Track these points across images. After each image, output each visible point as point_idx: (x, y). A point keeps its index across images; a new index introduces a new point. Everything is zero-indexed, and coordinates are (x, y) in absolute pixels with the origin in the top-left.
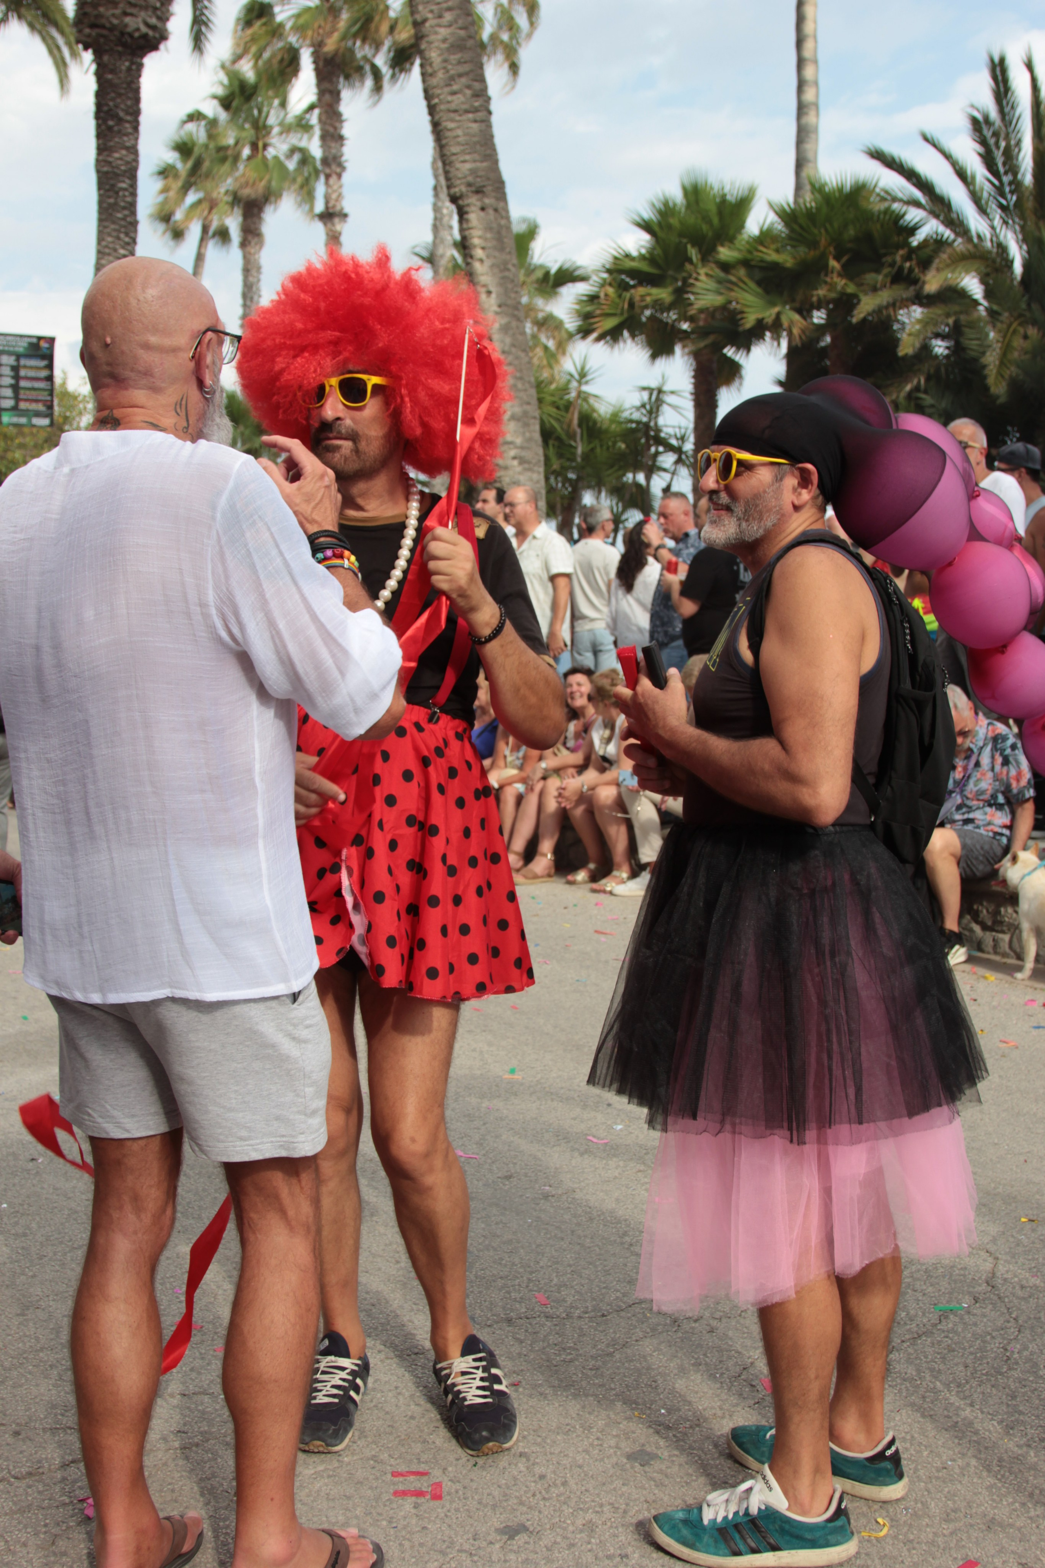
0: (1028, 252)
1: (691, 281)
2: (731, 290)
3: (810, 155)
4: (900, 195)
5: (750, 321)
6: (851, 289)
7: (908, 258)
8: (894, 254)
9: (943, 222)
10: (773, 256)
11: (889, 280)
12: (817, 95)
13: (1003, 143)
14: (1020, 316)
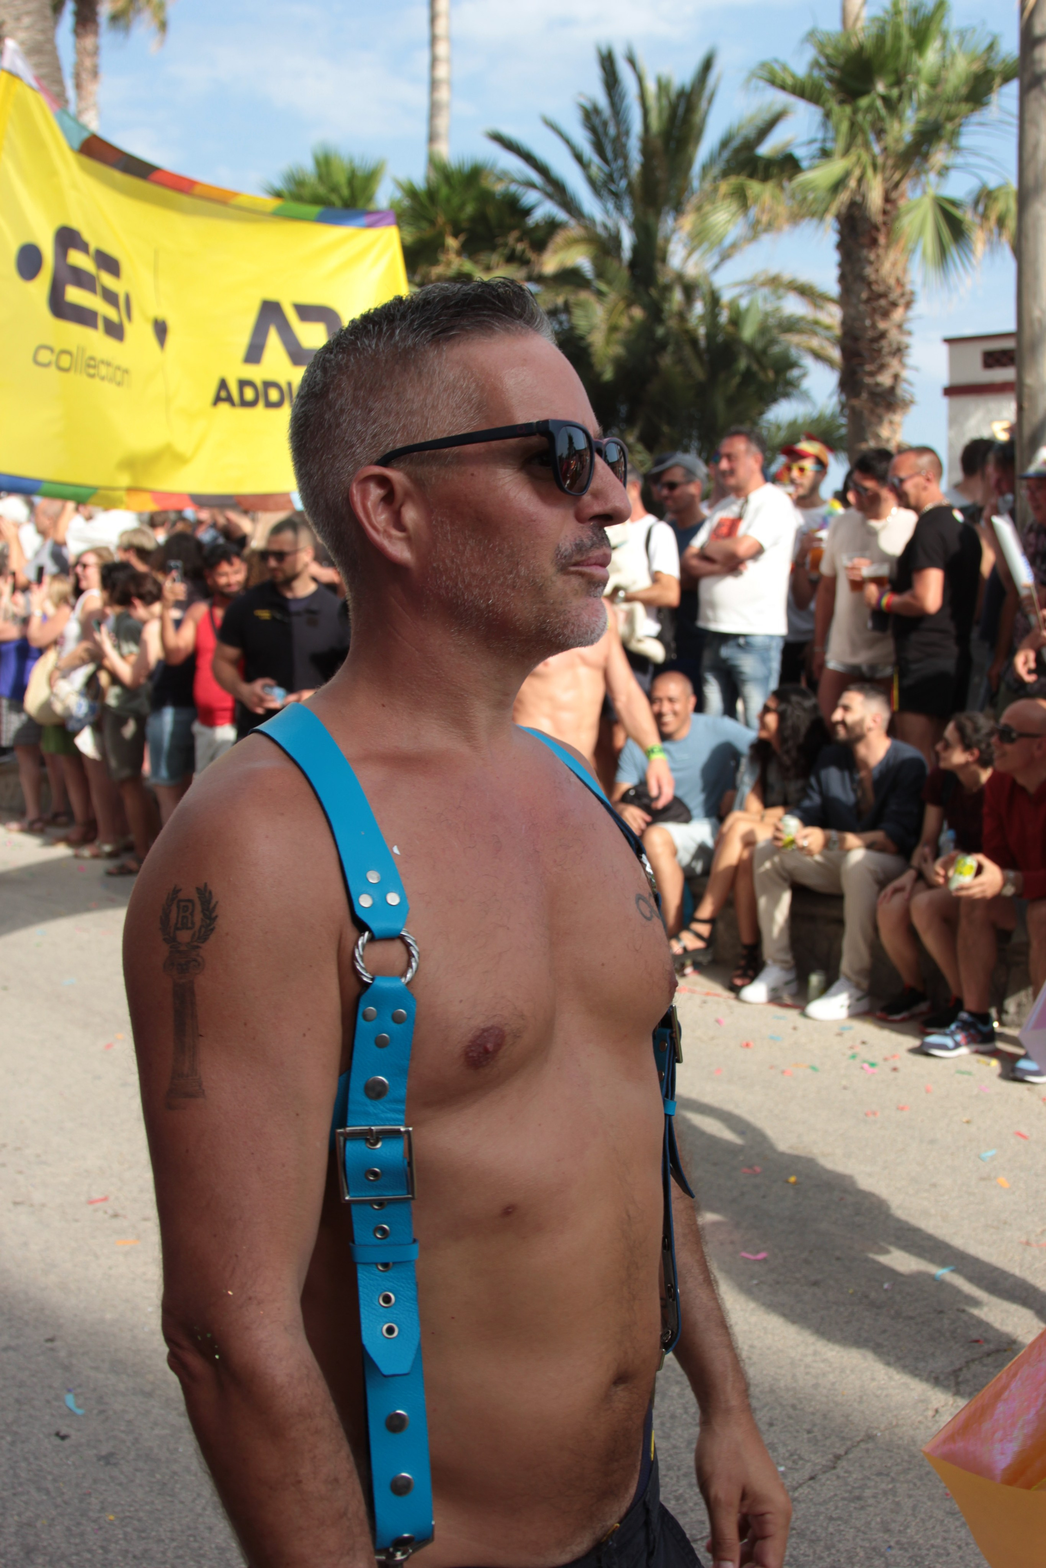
0: (637, 236)
4: (517, 176)
6: (468, 266)
7: (520, 240)
8: (507, 235)
9: (557, 204)
11: (503, 259)
12: (449, 73)
13: (612, 130)
14: (625, 297)
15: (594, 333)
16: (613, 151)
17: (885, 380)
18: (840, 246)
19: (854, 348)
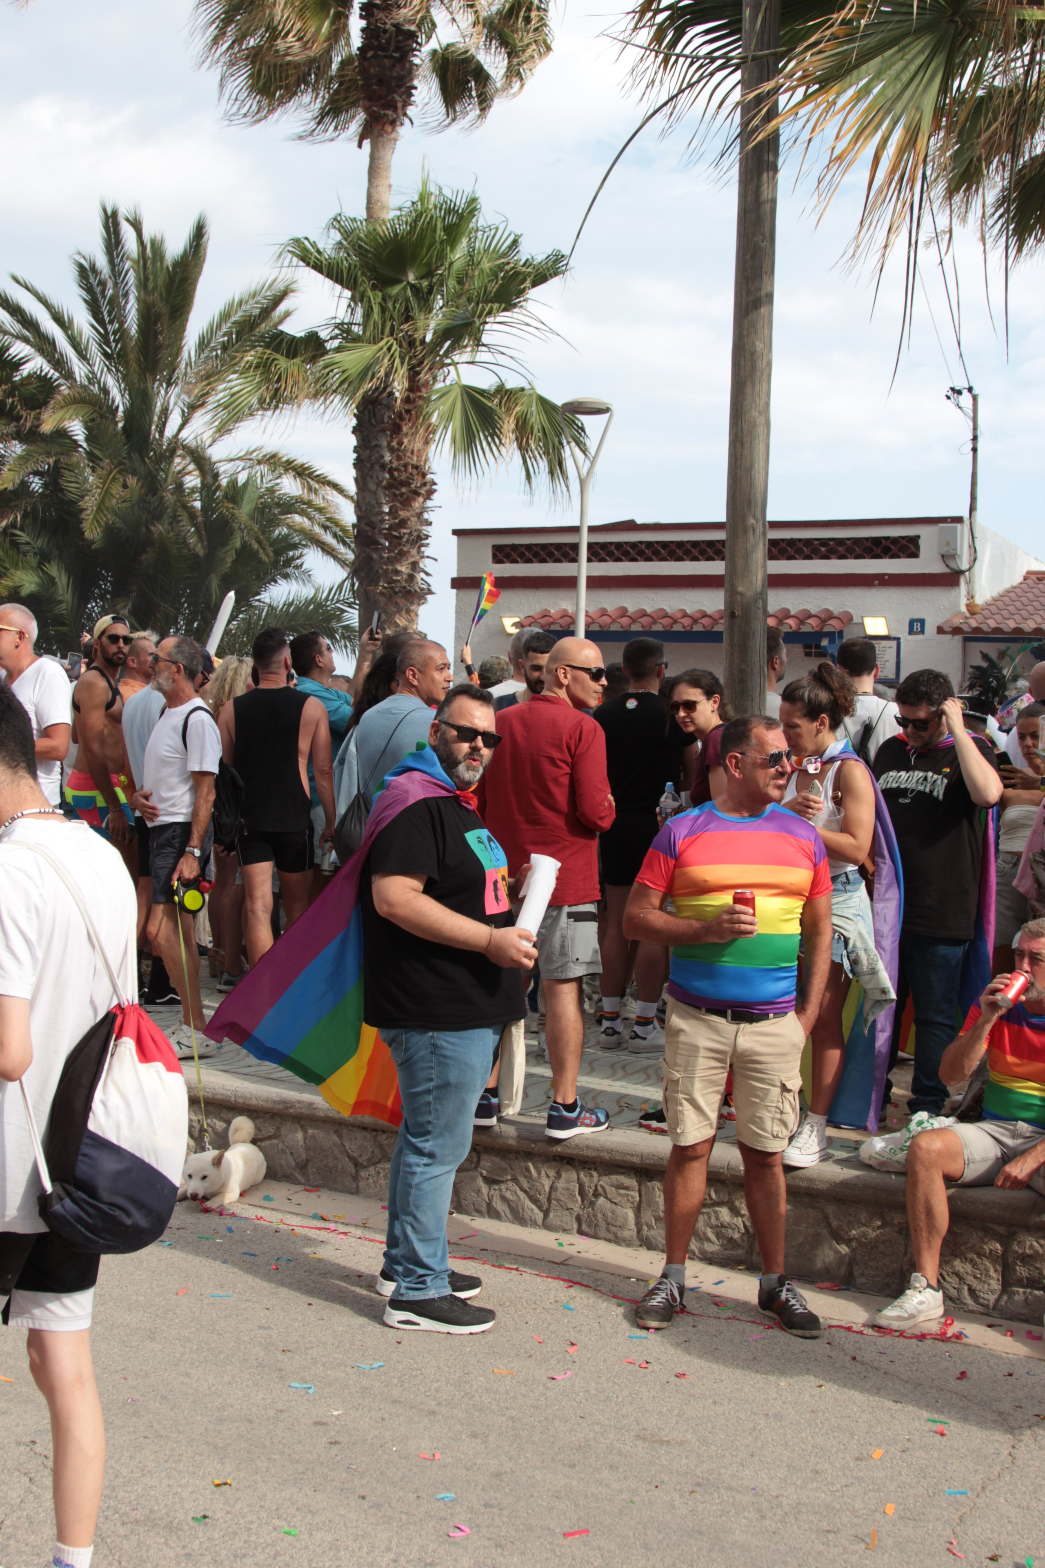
7: (10, 392)
9: (47, 360)
13: (110, 292)
14: (120, 463)
15: (87, 498)
16: (110, 313)
17: (404, 568)
18: (355, 431)
19: (370, 534)
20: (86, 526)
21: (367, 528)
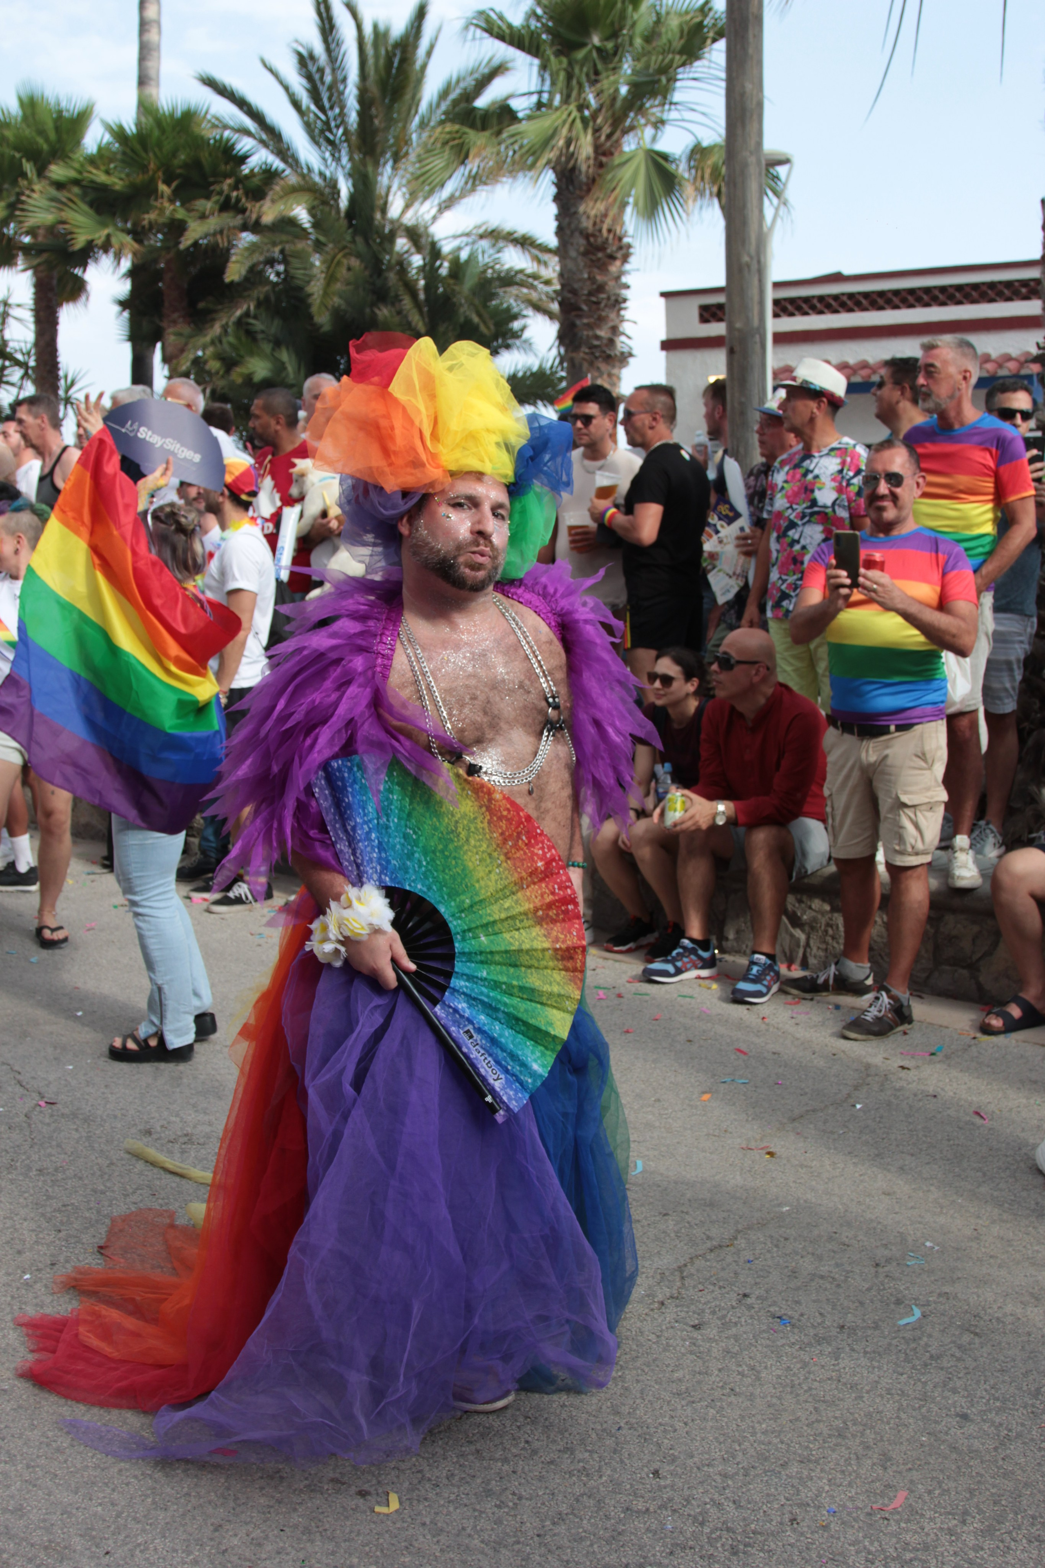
0: (354, 186)
1: (23, 198)
2: (61, 210)
3: (152, 73)
4: (231, 123)
5: (80, 241)
6: (181, 214)
7: (235, 187)
8: (221, 182)
9: (272, 152)
10: (101, 177)
11: (217, 207)
12: (159, 13)
13: (328, 78)
14: (344, 248)
15: (312, 283)
16: (330, 99)
17: (603, 333)
18: (557, 199)
19: (573, 301)
20: (314, 310)
21: (569, 295)
